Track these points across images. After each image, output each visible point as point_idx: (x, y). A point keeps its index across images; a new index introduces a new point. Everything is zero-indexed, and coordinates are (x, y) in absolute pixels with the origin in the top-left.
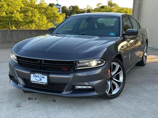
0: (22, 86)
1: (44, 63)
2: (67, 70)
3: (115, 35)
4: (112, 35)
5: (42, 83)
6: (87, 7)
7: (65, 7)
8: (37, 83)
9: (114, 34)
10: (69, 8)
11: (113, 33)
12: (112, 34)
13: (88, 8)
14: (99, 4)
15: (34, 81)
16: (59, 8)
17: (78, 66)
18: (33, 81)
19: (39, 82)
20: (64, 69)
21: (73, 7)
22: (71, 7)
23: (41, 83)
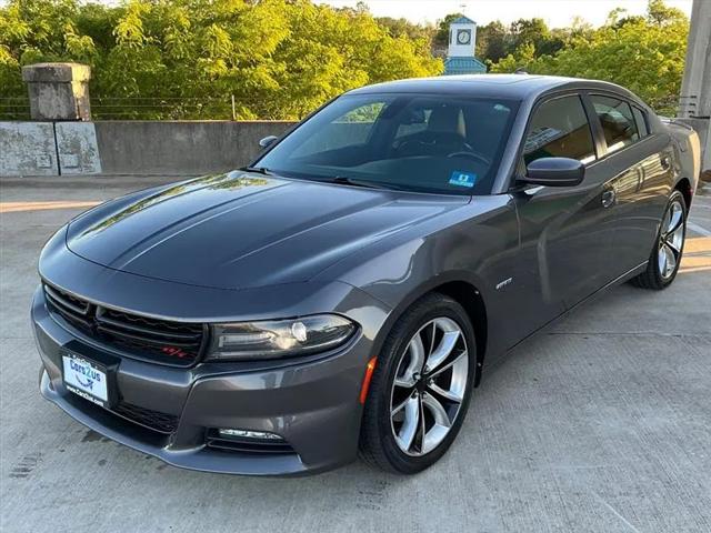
0: (58, 390)
1: (103, 316)
2: (181, 355)
3: (471, 185)
4: (461, 183)
5: (95, 397)
6: (573, 21)
7: (499, 25)
8: (81, 394)
9: (469, 180)
10: (510, 27)
11: (467, 177)
12: (464, 181)
13: (577, 27)
14: (618, 9)
15: (75, 388)
16: (469, 32)
17: (221, 345)
18: (72, 386)
19: (84, 392)
20: (172, 350)
21: (526, 24)
22: (520, 25)
23: (91, 399)
